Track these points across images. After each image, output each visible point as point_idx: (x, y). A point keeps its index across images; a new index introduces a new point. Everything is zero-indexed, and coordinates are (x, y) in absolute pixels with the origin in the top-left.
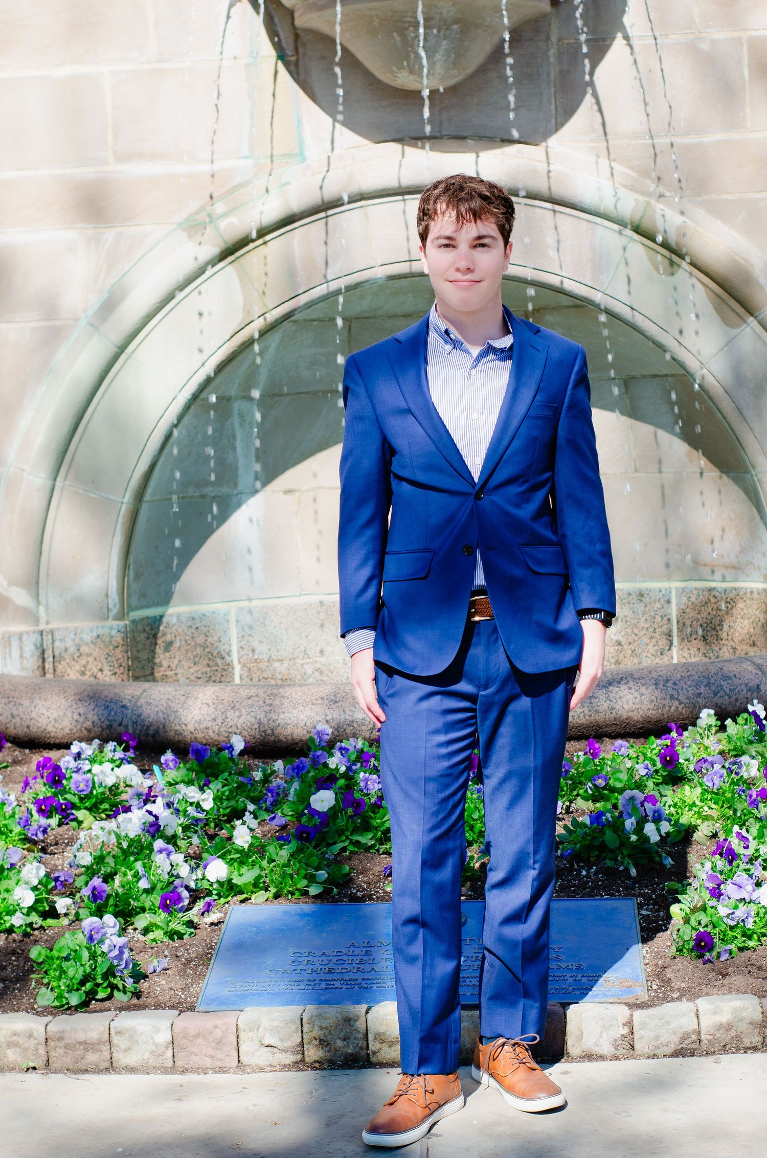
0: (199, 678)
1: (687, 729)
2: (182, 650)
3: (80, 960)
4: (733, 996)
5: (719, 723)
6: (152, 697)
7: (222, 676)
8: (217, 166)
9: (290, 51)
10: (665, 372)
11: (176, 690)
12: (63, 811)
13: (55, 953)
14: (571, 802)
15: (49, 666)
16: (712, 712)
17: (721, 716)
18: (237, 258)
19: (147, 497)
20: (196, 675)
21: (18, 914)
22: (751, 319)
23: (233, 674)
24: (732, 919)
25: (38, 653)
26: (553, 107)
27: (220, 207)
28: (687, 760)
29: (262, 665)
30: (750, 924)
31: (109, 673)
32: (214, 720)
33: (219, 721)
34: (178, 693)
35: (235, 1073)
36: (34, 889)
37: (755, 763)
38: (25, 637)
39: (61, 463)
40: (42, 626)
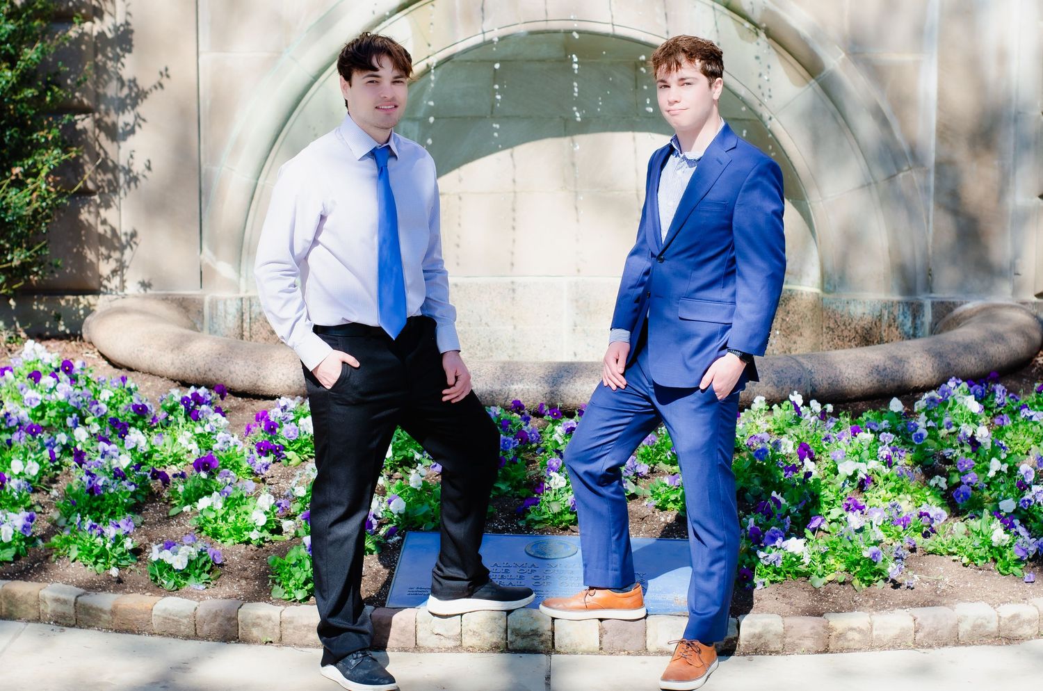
1: (743, 411)
3: (304, 568)
4: (765, 615)
5: (768, 408)
12: (277, 451)
13: (286, 561)
14: (655, 464)
15: (246, 325)
16: (763, 399)
17: (770, 403)
18: (410, 11)
21: (255, 531)
22: (813, 81)
24: (767, 560)
25: (238, 316)
28: (743, 436)
30: (779, 565)
35: (413, 652)
36: (266, 513)
37: (791, 443)
38: (228, 303)
39: (263, 166)
40: (242, 294)
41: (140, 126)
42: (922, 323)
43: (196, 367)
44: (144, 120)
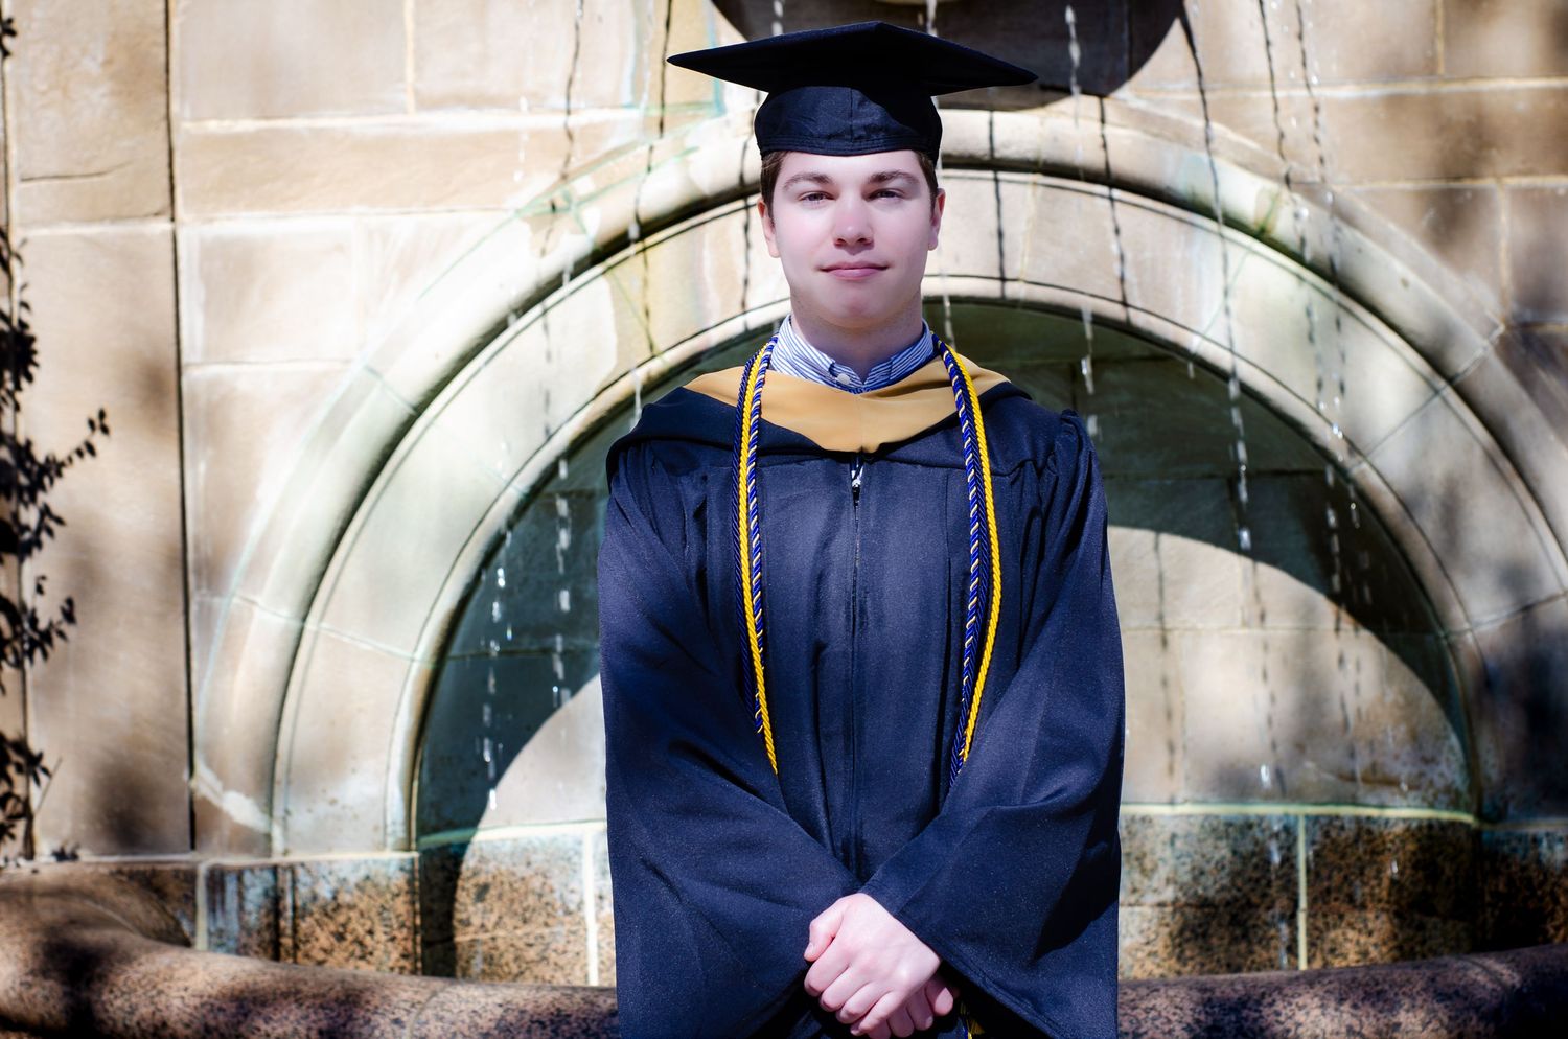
0: (530, 945)
2: (505, 899)
6: (446, 1007)
7: (568, 942)
8: (574, 121)
10: (1296, 466)
11: (488, 996)
15: (286, 924)
18: (610, 268)
19: (455, 651)
20: (525, 940)
23: (586, 939)
25: (268, 903)
26: (1125, 35)
27: (583, 186)
31: (383, 938)
34: (490, 1001)
38: (247, 877)
39: (315, 593)
40: (276, 859)
41: (50, 532)
43: (135, 1019)
44: (60, 521)
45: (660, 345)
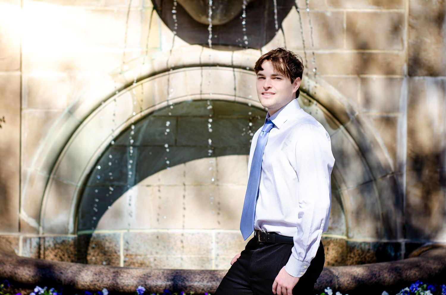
7: (116, 260)
9: (159, 6)
15: (42, 252)
19: (89, 185)
22: (341, 127)
23: (120, 260)
25: (37, 246)
26: (265, 35)
29: (133, 257)
31: (67, 257)
32: (98, 281)
33: (100, 282)
38: (33, 240)
39: (53, 168)
40: (41, 235)
42: (400, 255)
45: (144, 108)
